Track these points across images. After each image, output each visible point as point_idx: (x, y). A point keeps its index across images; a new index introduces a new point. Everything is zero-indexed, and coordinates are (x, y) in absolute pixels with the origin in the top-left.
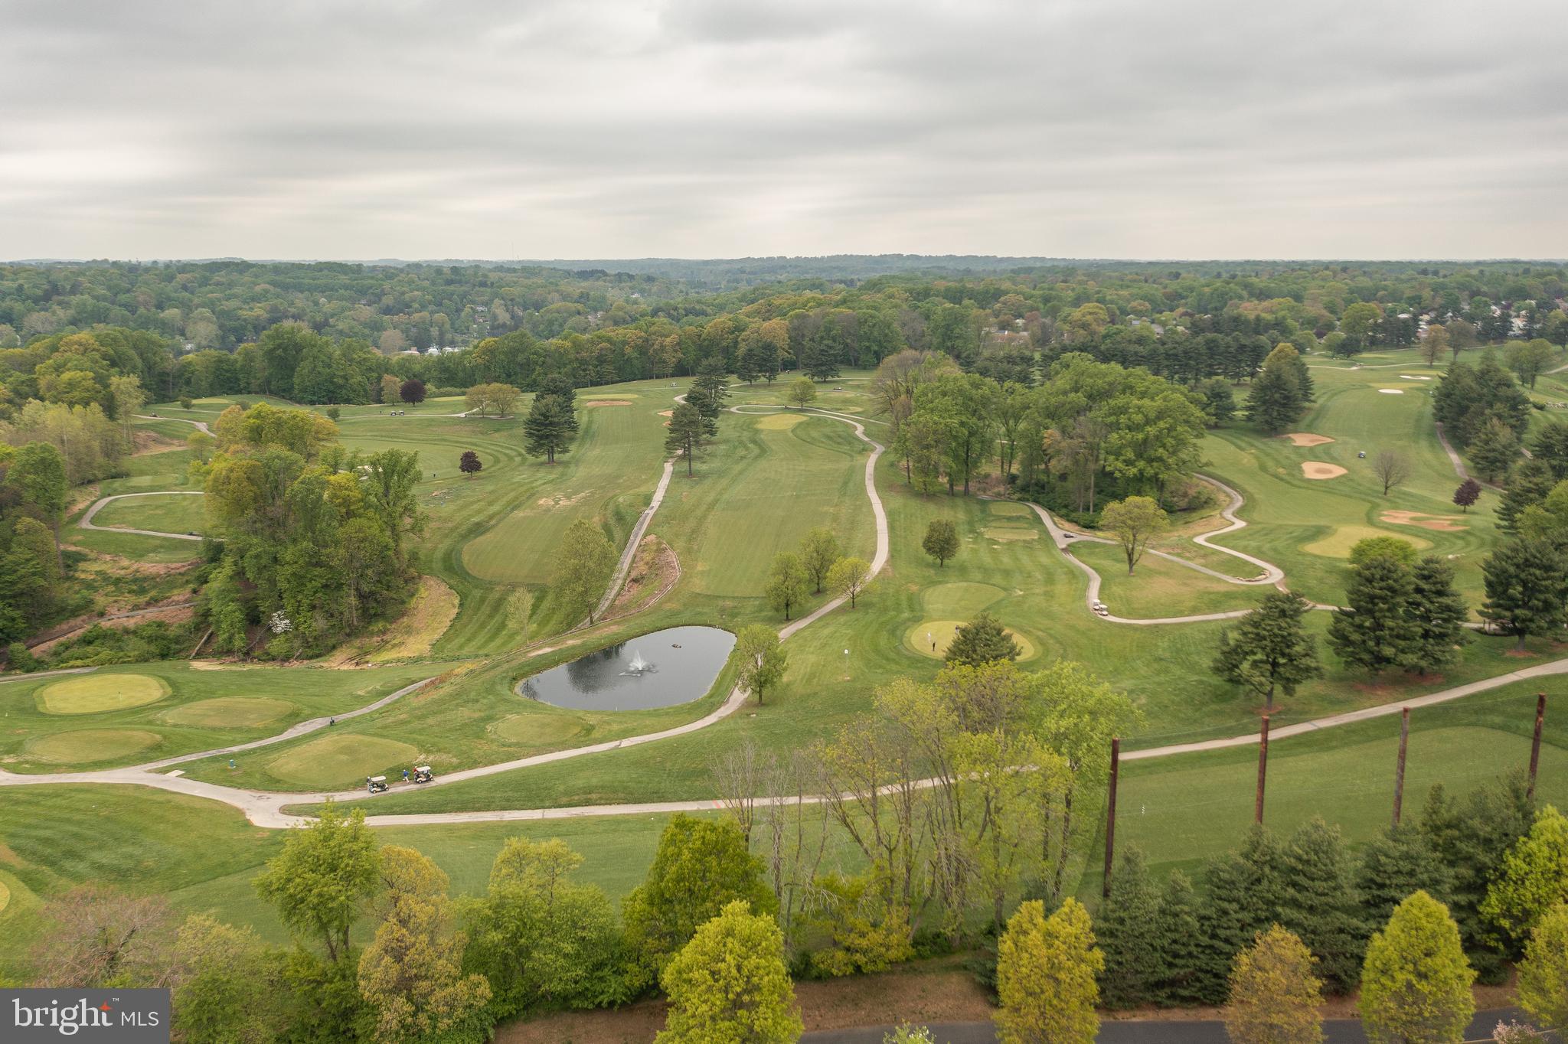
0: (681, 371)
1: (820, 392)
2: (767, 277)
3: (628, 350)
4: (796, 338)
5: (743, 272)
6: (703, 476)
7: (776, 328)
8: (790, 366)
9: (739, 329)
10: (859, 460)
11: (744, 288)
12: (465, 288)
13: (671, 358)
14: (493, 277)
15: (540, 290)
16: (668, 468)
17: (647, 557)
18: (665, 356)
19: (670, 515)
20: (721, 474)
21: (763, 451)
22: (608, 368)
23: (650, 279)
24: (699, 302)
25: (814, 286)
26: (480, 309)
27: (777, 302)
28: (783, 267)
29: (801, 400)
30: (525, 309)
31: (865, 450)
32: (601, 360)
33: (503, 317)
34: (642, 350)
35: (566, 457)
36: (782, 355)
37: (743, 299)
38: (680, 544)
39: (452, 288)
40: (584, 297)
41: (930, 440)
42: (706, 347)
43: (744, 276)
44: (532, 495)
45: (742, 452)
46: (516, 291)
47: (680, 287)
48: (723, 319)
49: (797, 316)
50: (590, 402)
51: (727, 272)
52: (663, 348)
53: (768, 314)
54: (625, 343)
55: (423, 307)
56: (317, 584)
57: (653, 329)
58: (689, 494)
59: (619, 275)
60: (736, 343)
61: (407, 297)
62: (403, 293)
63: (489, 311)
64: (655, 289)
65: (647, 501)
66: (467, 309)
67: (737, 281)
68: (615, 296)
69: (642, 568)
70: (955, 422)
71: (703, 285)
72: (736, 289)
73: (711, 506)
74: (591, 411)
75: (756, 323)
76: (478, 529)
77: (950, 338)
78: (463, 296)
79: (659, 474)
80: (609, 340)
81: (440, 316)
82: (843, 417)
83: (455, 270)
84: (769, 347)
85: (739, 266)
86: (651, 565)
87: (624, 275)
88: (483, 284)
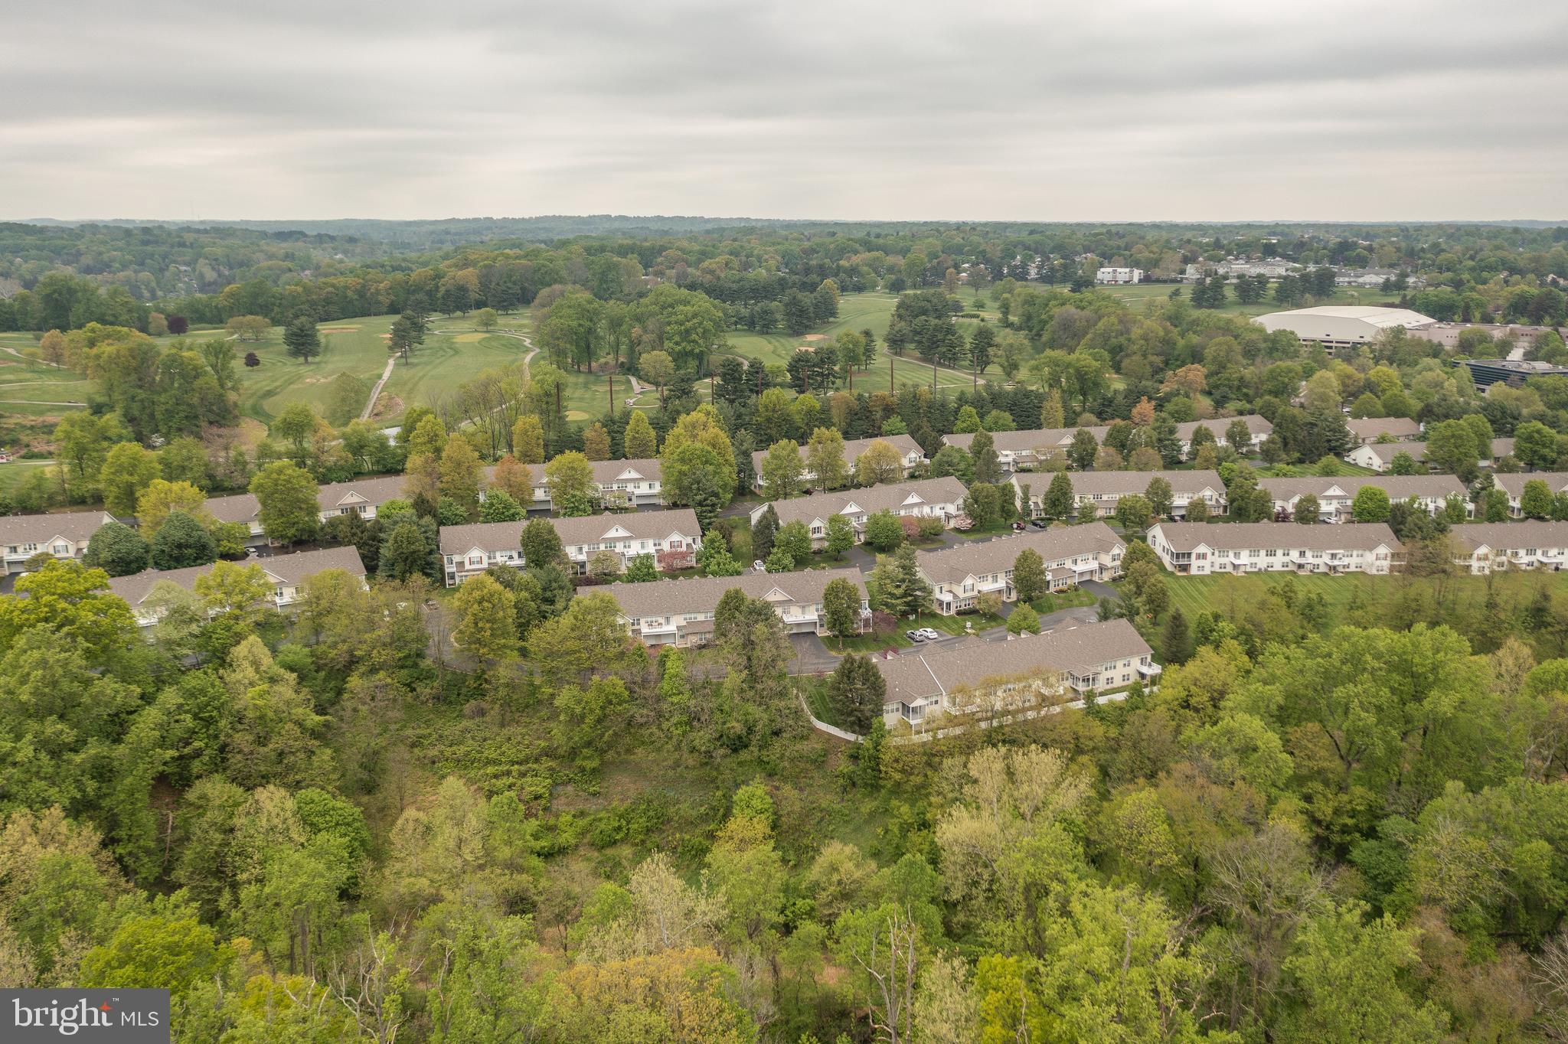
0: (393, 310)
1: (501, 321)
2: (472, 238)
3: (350, 293)
4: (485, 282)
5: (448, 233)
6: (415, 365)
7: (469, 276)
8: (479, 305)
9: (438, 276)
10: (522, 355)
11: (448, 247)
12: (164, 248)
13: (385, 300)
14: (189, 237)
15: (243, 251)
16: (391, 362)
17: (383, 402)
18: (380, 298)
19: (394, 382)
20: (426, 364)
21: (457, 352)
22: (332, 308)
23: (352, 240)
24: (404, 260)
25: (513, 246)
26: (183, 268)
27: (472, 257)
28: (489, 228)
29: (486, 324)
30: (231, 268)
31: (527, 350)
32: (328, 301)
33: (210, 275)
34: (361, 293)
35: (317, 359)
36: (473, 296)
37: (446, 257)
38: (404, 395)
39: (149, 248)
40: (289, 256)
41: (558, 334)
42: (411, 289)
43: (449, 237)
44: (300, 377)
45: (441, 353)
46: (219, 251)
47: (384, 247)
48: (428, 271)
49: (485, 266)
50: (325, 331)
51: (432, 233)
52: (378, 292)
53: (466, 264)
54: (346, 288)
55: (124, 266)
56: (182, 414)
57: (369, 277)
58: (406, 374)
59: (320, 236)
60: (437, 288)
61: (106, 257)
62: (100, 254)
63: (194, 270)
64: (358, 250)
65: (380, 377)
66: (172, 267)
67: (442, 242)
68: (319, 255)
69: (380, 408)
70: (575, 324)
71: (405, 246)
72: (440, 249)
73: (421, 378)
74: (327, 336)
75: (452, 272)
76: (269, 394)
77: (606, 282)
78: (165, 257)
79: (386, 364)
80: (333, 286)
81: (145, 275)
82: (519, 336)
83: (146, 230)
84: (462, 289)
85: (443, 227)
86: (385, 407)
87: (325, 236)
88: (182, 245)
